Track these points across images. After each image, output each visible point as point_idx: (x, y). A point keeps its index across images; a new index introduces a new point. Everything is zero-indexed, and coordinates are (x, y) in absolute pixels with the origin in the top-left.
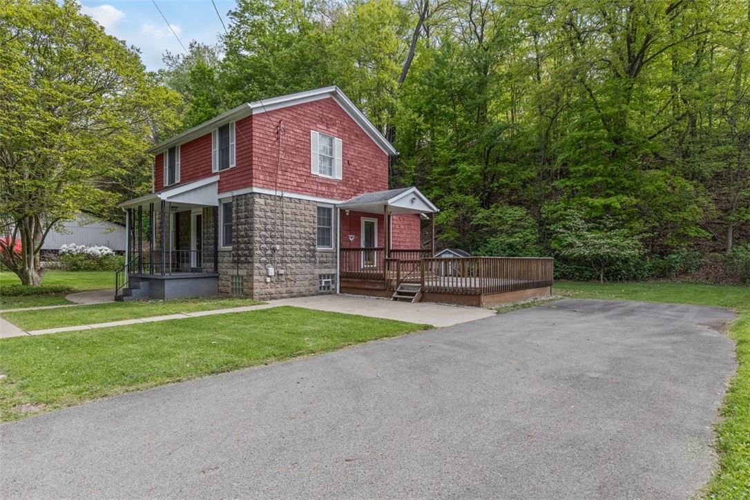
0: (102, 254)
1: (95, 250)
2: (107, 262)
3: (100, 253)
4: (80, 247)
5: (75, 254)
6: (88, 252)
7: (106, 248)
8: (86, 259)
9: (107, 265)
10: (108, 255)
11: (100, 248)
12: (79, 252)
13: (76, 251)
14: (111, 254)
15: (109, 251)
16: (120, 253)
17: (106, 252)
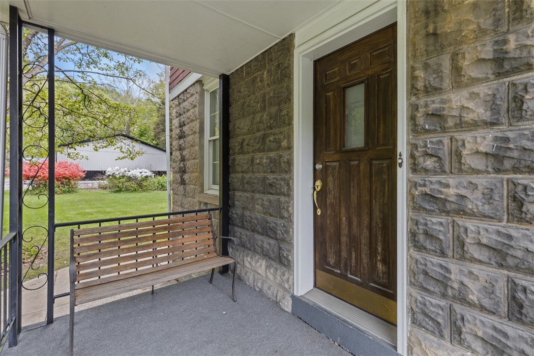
0: (142, 176)
1: (136, 173)
2: (145, 184)
3: (140, 175)
4: (122, 170)
5: (118, 176)
6: (129, 175)
7: (146, 171)
8: (127, 181)
9: (146, 186)
10: (147, 177)
11: (141, 171)
12: (121, 175)
13: (119, 174)
14: (151, 176)
15: (149, 173)
16: (160, 173)
17: (145, 175)
